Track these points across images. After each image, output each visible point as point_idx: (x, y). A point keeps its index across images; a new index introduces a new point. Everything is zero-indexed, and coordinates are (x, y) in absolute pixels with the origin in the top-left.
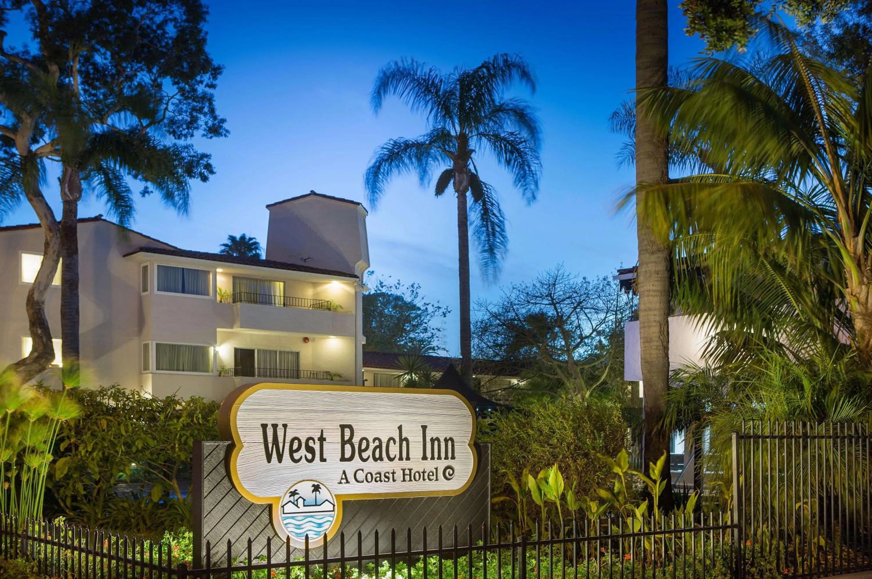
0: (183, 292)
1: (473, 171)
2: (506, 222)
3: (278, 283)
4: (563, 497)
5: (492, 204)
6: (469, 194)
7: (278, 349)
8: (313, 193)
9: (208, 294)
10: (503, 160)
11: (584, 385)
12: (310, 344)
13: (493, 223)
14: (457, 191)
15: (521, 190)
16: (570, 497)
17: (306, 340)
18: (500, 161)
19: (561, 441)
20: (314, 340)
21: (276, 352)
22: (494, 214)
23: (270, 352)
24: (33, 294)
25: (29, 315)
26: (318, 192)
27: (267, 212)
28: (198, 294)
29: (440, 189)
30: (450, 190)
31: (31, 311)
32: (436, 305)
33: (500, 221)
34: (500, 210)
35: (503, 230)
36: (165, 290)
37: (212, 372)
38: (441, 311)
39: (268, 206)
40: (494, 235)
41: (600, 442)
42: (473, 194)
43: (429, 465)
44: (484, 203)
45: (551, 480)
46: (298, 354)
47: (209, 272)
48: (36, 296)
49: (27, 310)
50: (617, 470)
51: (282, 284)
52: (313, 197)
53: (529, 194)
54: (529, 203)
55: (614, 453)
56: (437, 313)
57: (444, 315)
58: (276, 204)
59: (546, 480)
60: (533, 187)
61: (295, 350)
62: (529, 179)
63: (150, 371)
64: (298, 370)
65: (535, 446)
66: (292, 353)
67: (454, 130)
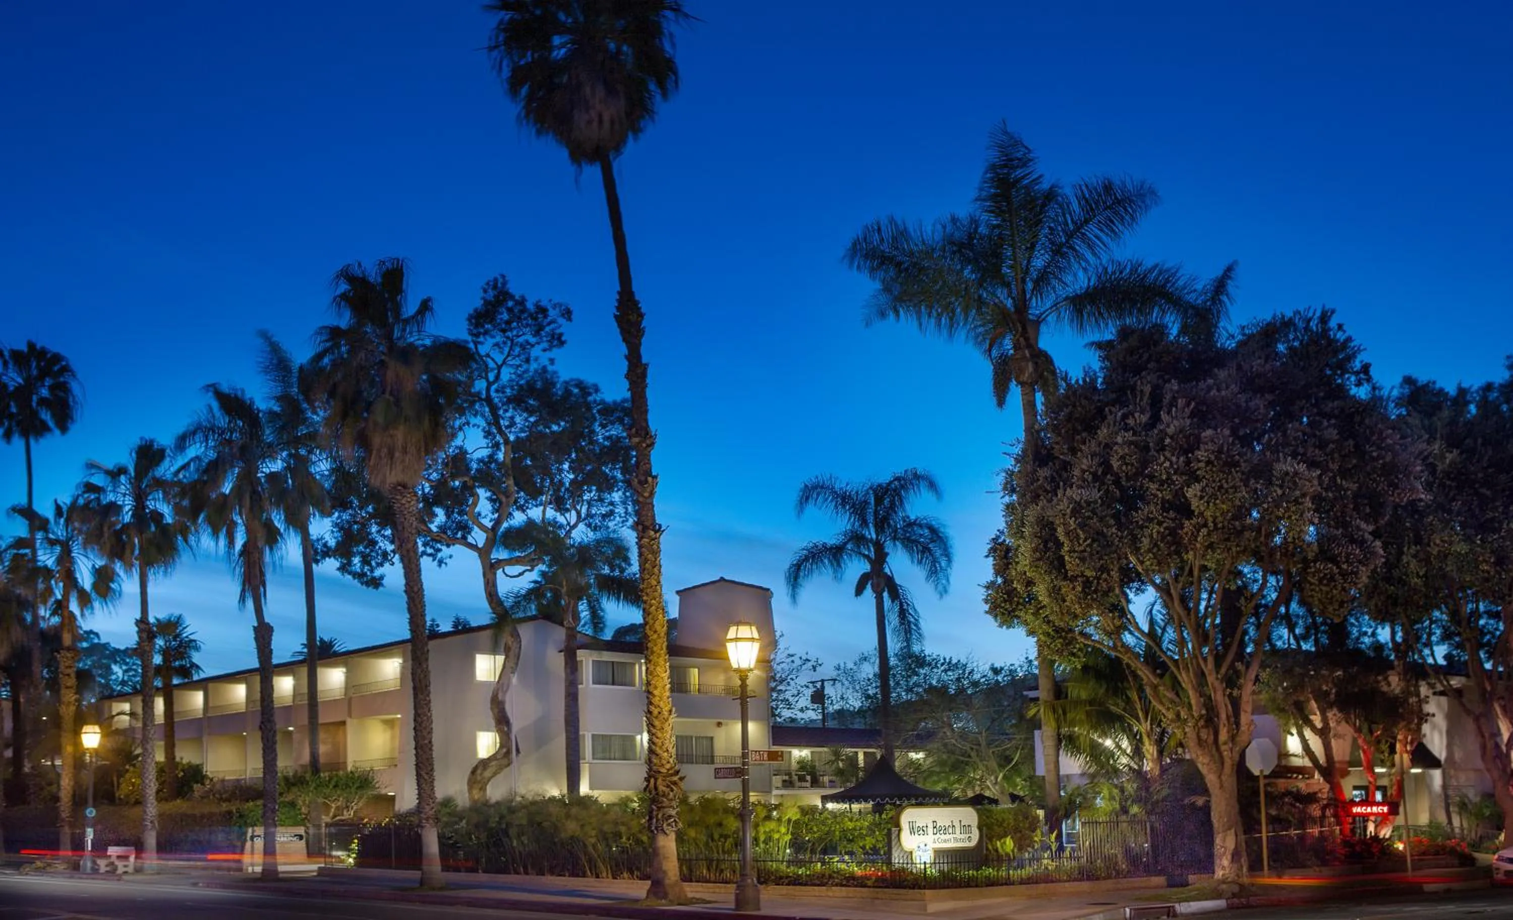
0: (613, 684)
1: (889, 573)
2: (920, 620)
3: (692, 669)
4: (1013, 851)
5: (908, 605)
6: (885, 594)
7: (694, 735)
8: (722, 579)
9: (634, 686)
10: (916, 562)
11: (996, 768)
12: (723, 727)
13: (909, 622)
14: (874, 591)
15: (933, 585)
16: (1016, 850)
17: (719, 724)
18: (912, 562)
19: (1008, 824)
20: (727, 724)
21: (692, 737)
22: (910, 614)
23: (686, 737)
24: (497, 694)
25: (494, 714)
26: (727, 578)
27: (677, 598)
28: (625, 685)
29: (859, 590)
30: (869, 592)
31: (496, 710)
32: (804, 658)
33: (916, 620)
34: (915, 610)
35: (919, 629)
36: (600, 684)
37: (640, 759)
38: (810, 664)
39: (678, 592)
40: (910, 632)
41: (1027, 825)
42: (890, 593)
43: (962, 836)
44: (901, 605)
45: (1008, 843)
46: (712, 738)
47: (634, 664)
48: (500, 697)
49: (492, 709)
50: (1036, 839)
51: (696, 670)
52: (722, 583)
53: (940, 587)
54: (941, 596)
55: (1034, 831)
56: (804, 667)
57: (814, 668)
58: (685, 590)
59: (1005, 843)
60: (944, 582)
61: (709, 735)
62: (941, 575)
63: (587, 760)
64: (713, 757)
65: (996, 827)
66: (706, 737)
67: (871, 533)
